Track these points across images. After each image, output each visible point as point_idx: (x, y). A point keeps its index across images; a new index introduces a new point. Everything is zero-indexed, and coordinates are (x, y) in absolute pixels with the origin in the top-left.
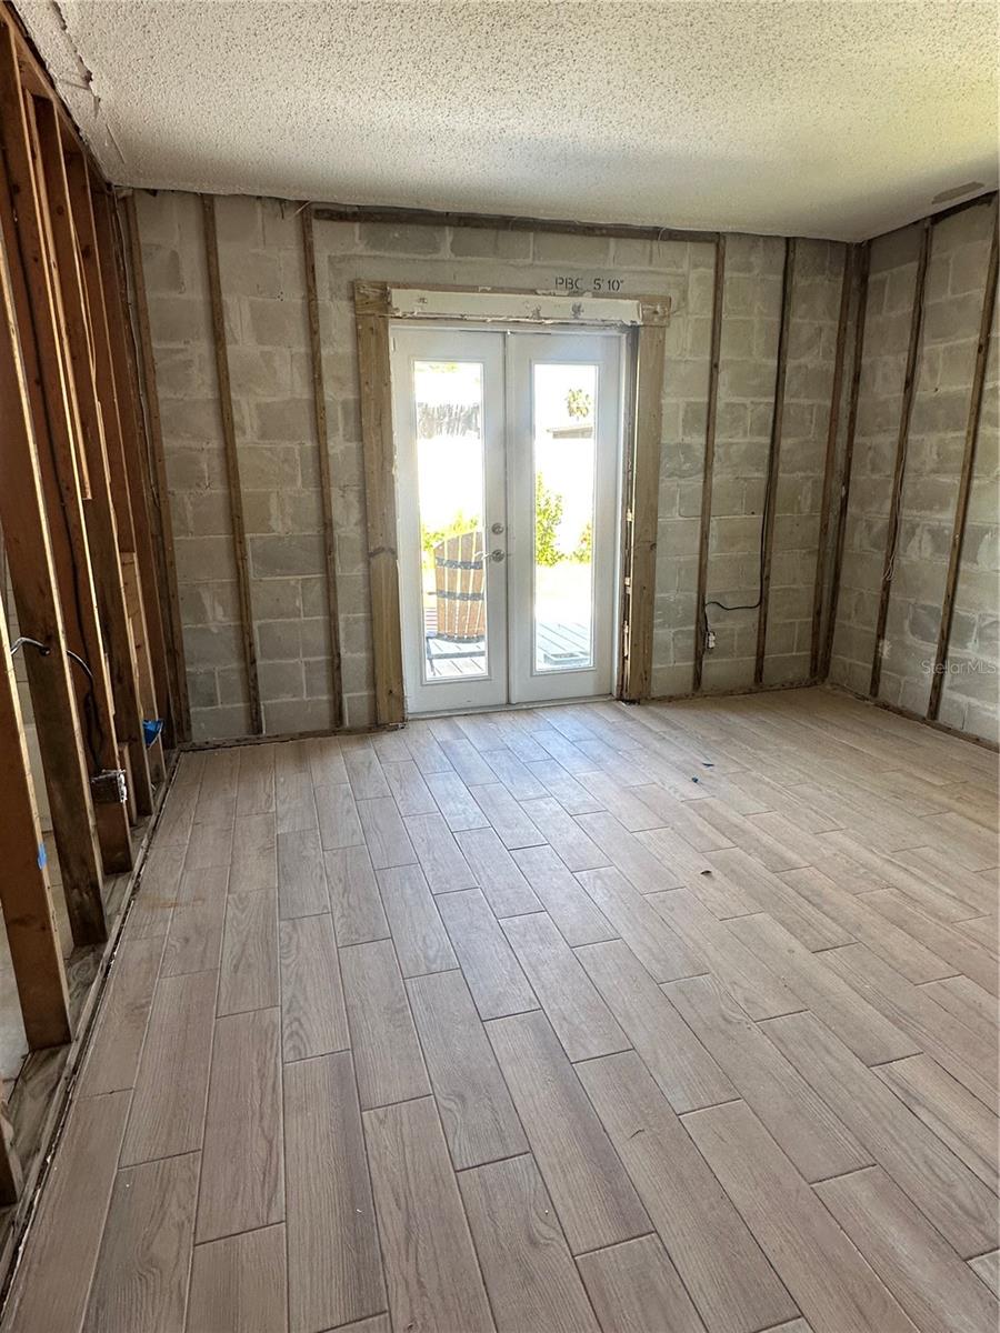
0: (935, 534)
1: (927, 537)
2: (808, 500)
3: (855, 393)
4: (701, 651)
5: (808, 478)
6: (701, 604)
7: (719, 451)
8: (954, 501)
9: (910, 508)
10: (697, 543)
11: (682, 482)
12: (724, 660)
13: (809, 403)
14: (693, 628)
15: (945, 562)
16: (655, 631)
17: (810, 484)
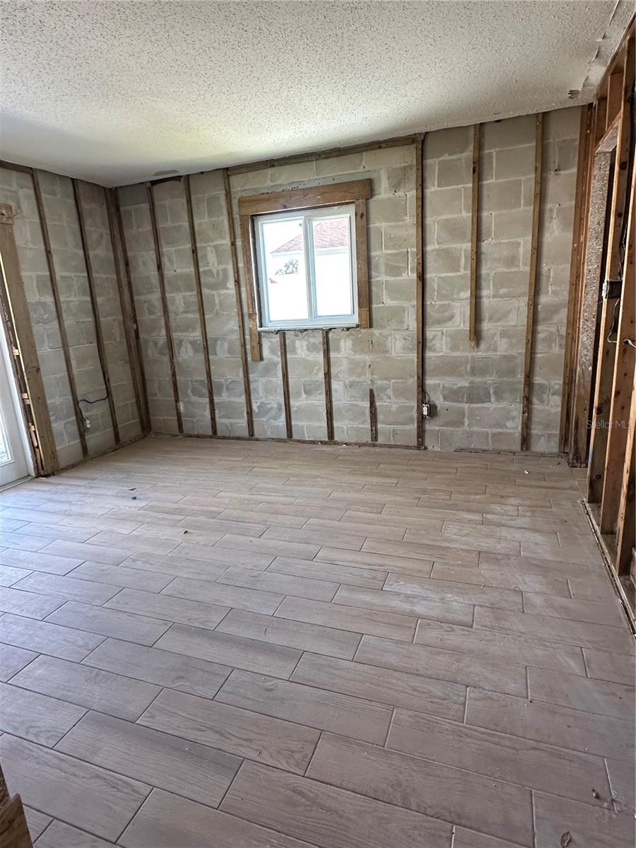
0: (193, 343)
1: (189, 346)
2: (117, 332)
3: (128, 272)
4: (82, 432)
5: (114, 320)
6: (76, 402)
7: (64, 306)
8: (199, 326)
9: (176, 331)
10: (64, 365)
11: (46, 327)
12: (97, 434)
13: (105, 276)
14: (74, 418)
15: (202, 357)
16: (53, 425)
17: (116, 323)
